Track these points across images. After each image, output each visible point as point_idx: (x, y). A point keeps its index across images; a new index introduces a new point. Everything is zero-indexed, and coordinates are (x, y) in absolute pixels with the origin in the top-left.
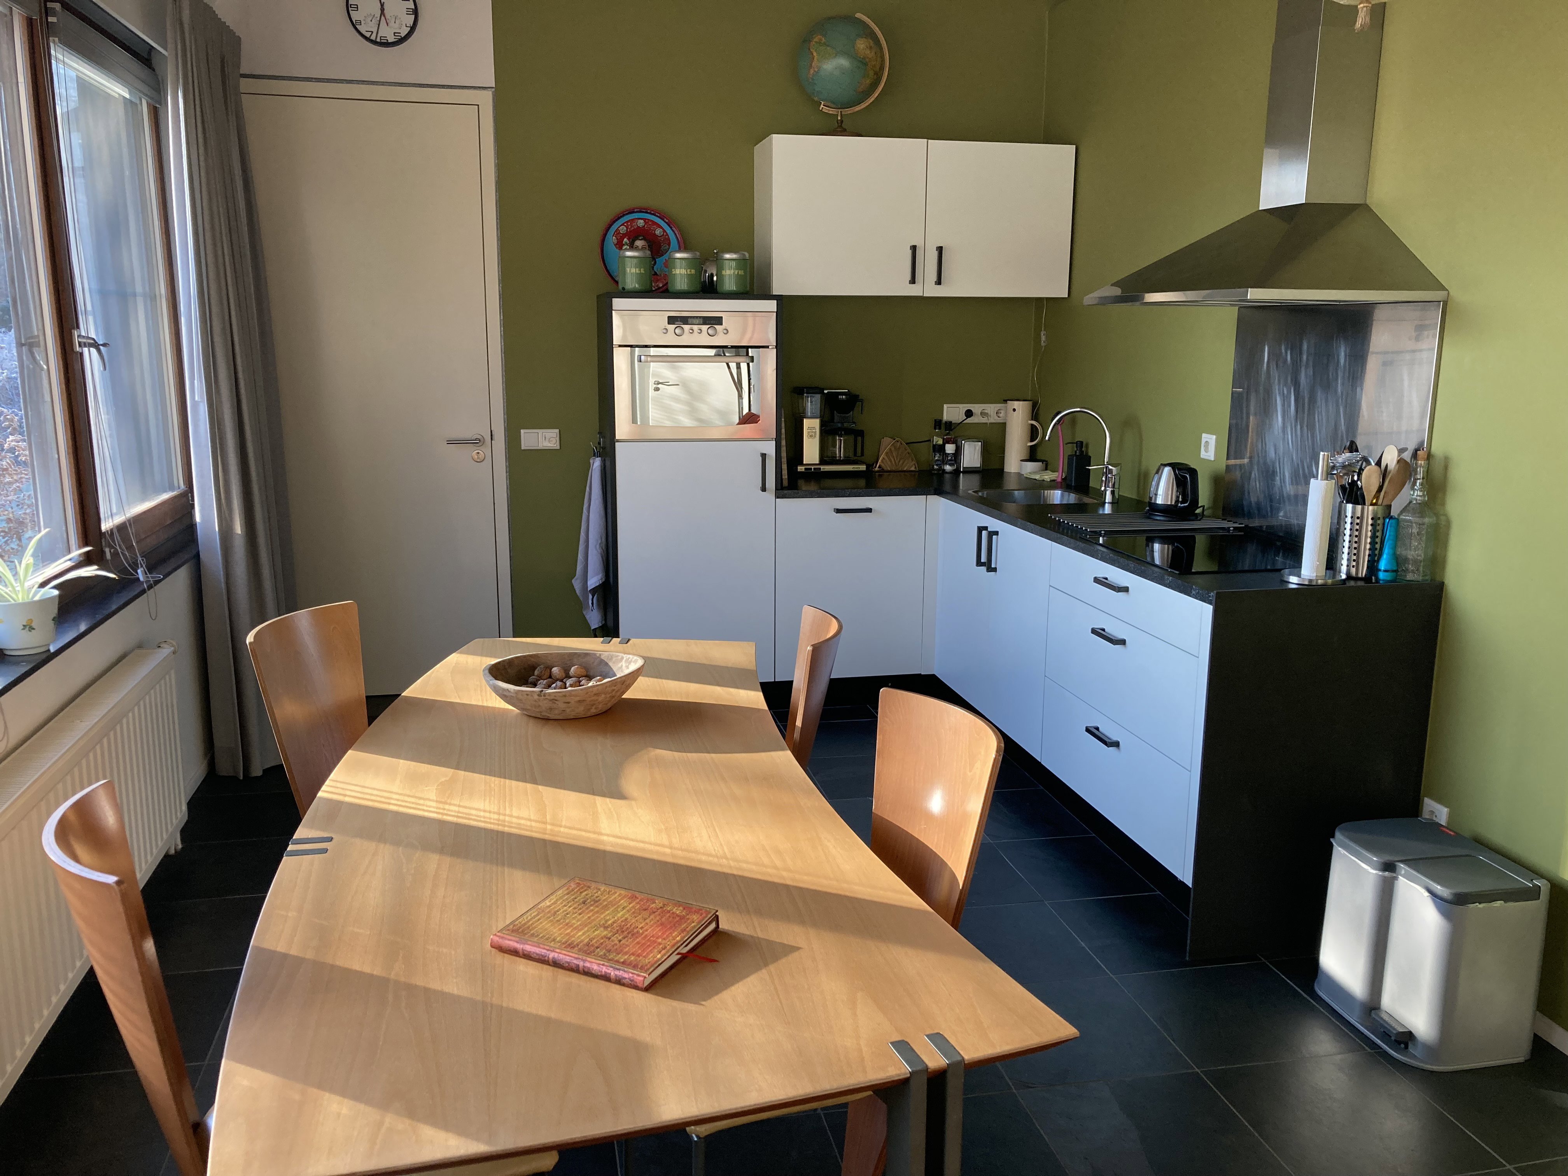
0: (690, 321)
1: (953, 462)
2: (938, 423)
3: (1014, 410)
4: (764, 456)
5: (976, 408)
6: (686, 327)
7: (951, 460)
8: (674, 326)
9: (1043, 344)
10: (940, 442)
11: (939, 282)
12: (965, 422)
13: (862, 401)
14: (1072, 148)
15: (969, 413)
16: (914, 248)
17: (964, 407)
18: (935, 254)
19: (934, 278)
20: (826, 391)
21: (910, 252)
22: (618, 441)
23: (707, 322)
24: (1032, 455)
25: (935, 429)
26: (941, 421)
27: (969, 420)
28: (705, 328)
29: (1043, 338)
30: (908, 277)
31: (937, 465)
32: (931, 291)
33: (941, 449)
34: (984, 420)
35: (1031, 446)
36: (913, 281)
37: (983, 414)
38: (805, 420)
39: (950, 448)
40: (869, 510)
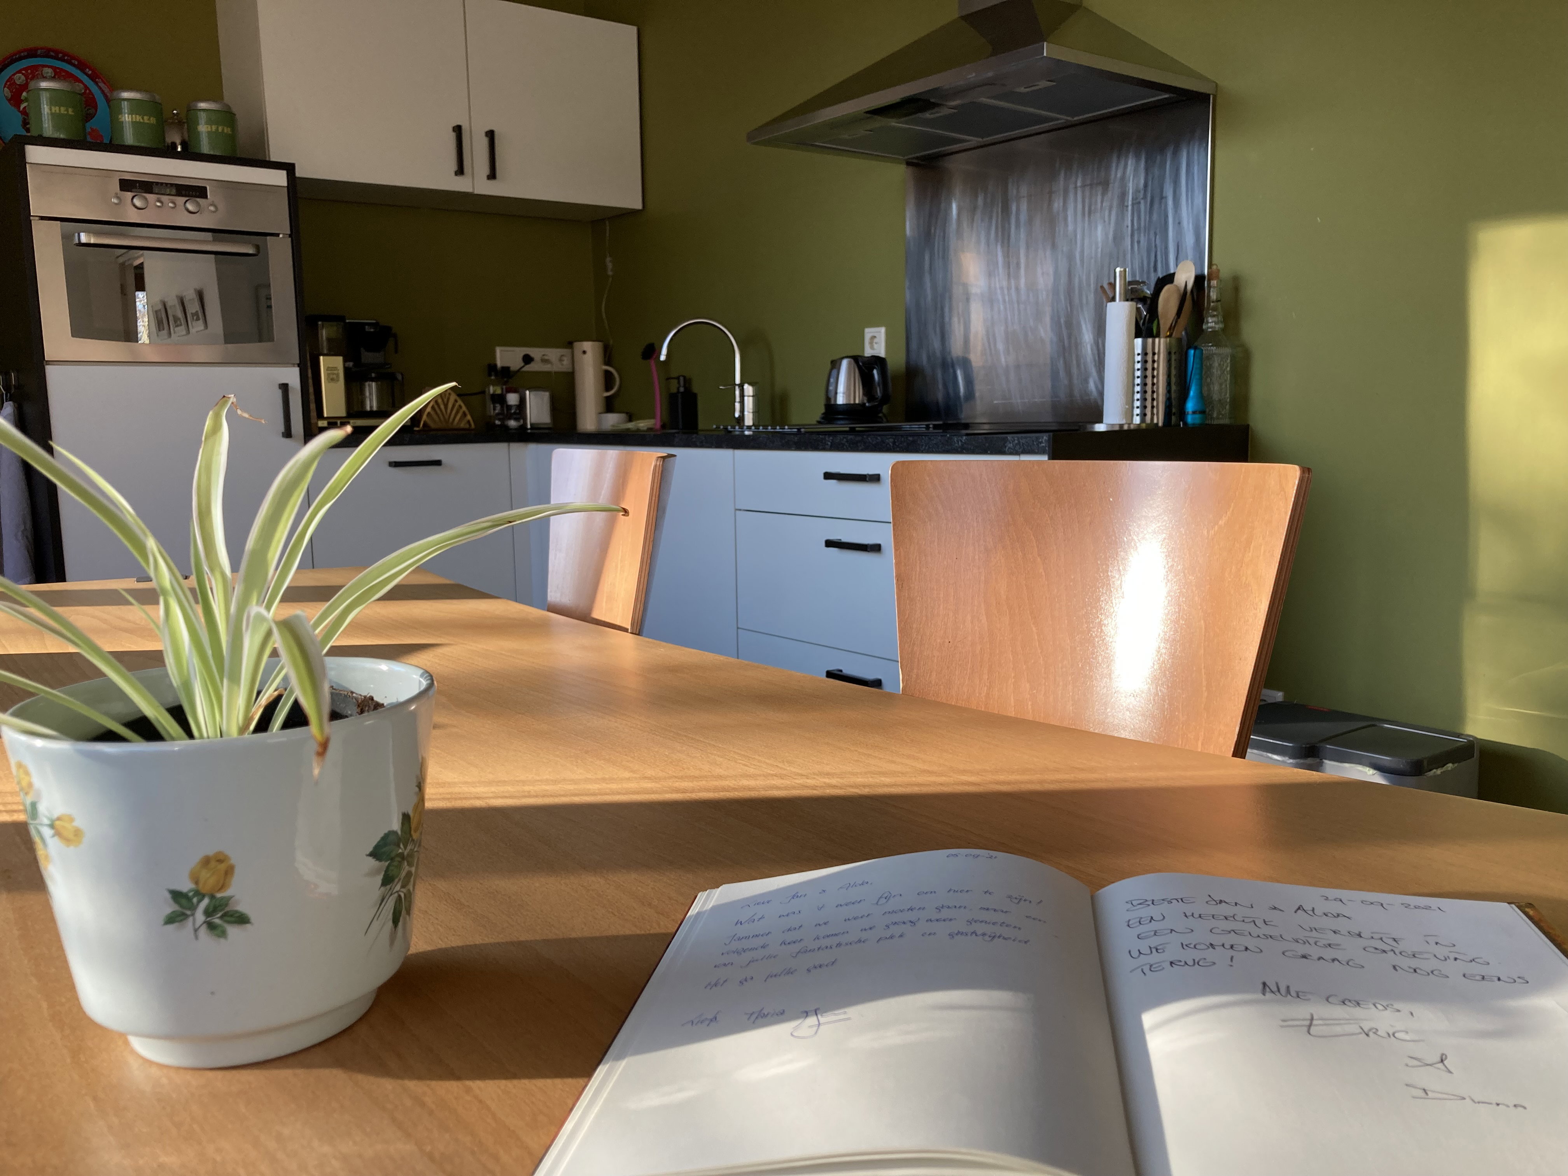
0: (156, 190)
1: (518, 416)
2: (492, 368)
3: (584, 352)
4: (284, 388)
5: (535, 353)
6: (151, 197)
7: (515, 413)
8: (133, 194)
9: (610, 273)
10: (499, 391)
11: (492, 176)
12: (524, 369)
13: (395, 336)
14: (634, 29)
15: (528, 359)
16: (458, 130)
17: (521, 351)
18: (485, 141)
19: (485, 170)
20: (347, 321)
21: (452, 136)
22: (49, 363)
23: (183, 192)
24: (609, 406)
25: (490, 375)
26: (496, 365)
27: (528, 368)
28: (180, 200)
29: (610, 266)
30: (454, 167)
31: (499, 419)
32: (484, 188)
33: (500, 399)
34: (546, 368)
35: (607, 398)
36: (460, 171)
37: (545, 361)
38: (321, 358)
39: (512, 399)
40: (438, 463)
